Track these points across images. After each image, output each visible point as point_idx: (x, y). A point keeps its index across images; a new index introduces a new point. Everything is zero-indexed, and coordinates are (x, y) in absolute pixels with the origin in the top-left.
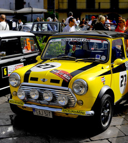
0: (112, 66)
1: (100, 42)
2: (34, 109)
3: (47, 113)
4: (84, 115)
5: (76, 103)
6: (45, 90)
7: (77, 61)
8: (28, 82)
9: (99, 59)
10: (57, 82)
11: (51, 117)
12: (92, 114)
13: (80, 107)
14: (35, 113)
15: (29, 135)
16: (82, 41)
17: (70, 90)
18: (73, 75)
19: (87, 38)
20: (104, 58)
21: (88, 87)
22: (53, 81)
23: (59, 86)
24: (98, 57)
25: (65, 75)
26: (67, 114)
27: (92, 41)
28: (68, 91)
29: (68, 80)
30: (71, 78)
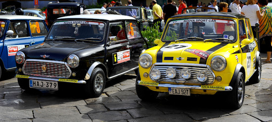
0: (241, 46)
1: (226, 22)
2: (169, 88)
3: (184, 91)
4: (224, 90)
5: (214, 80)
6: (182, 68)
7: (205, 42)
8: (162, 62)
9: (227, 39)
10: (194, 59)
11: (189, 95)
12: (230, 89)
13: (219, 83)
14: (171, 93)
17: (208, 66)
18: (209, 52)
19: (212, 19)
20: (232, 38)
21: (226, 63)
22: (189, 59)
23: (196, 64)
24: (226, 37)
25: (201, 53)
26: (205, 91)
27: (218, 21)
28: (206, 68)
29: (205, 57)
30: (208, 56)
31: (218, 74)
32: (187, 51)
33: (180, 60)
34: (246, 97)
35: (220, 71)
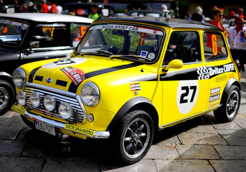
0: (163, 70)
3: (49, 128)
4: (92, 136)
7: (112, 59)
8: (32, 82)
9: (145, 57)
11: (54, 134)
14: (37, 127)
15: (24, 156)
16: (128, 29)
17: (78, 97)
18: (88, 76)
19: (135, 26)
20: (152, 56)
21: (100, 96)
23: (65, 90)
24: (144, 54)
26: (74, 133)
27: (141, 30)
28: (75, 98)
29: (77, 82)
30: (82, 80)
31: (90, 110)
32: (63, 70)
33: (48, 82)
34: (174, 145)
35: (91, 106)
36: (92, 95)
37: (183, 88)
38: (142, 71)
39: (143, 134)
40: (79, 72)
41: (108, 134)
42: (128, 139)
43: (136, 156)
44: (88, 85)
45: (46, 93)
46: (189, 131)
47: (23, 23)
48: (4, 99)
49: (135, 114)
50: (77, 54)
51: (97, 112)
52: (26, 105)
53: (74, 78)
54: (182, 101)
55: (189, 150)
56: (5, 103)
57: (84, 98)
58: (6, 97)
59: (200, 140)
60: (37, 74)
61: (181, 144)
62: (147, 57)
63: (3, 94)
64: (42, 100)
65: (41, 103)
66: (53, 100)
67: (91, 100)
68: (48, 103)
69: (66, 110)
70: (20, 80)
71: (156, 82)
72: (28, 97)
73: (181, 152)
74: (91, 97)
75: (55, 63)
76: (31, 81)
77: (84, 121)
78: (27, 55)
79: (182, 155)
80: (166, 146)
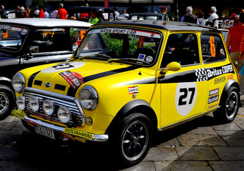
3: (49, 132)
5: (83, 122)
7: (110, 62)
9: (143, 60)
11: (53, 138)
14: (37, 131)
16: (126, 33)
17: (77, 101)
18: (86, 79)
19: (132, 29)
21: (98, 99)
23: (63, 94)
24: (142, 57)
25: (74, 80)
28: (73, 102)
29: (76, 86)
30: (81, 84)
31: (88, 114)
32: (62, 74)
33: (47, 86)
34: (173, 147)
35: (90, 109)
36: (90, 98)
37: (181, 90)
38: (140, 74)
39: (142, 137)
40: (77, 76)
41: (106, 137)
42: (127, 141)
43: (135, 158)
44: (86, 89)
45: (45, 97)
46: (188, 133)
47: (23, 28)
48: (4, 104)
49: (133, 117)
50: (76, 58)
51: (95, 115)
52: (25, 110)
53: (72, 82)
54: (181, 103)
55: (188, 152)
56: (5, 108)
57: (82, 102)
58: (7, 102)
59: (200, 141)
60: (36, 78)
61: (181, 145)
62: (145, 60)
63: (3, 99)
64: (41, 104)
65: (40, 107)
66: (52, 105)
67: (90, 104)
68: (47, 107)
69: (65, 114)
70: (20, 85)
71: (154, 84)
72: (28, 102)
73: (180, 154)
74: (89, 101)
75: (54, 67)
76: (30, 85)
77: (83, 125)
78: (27, 59)
79: (181, 156)
80: (166, 148)
